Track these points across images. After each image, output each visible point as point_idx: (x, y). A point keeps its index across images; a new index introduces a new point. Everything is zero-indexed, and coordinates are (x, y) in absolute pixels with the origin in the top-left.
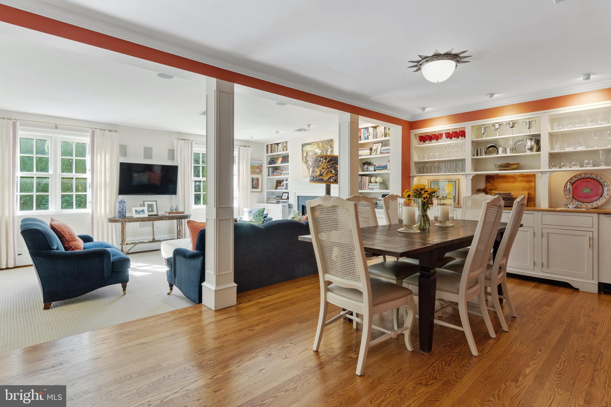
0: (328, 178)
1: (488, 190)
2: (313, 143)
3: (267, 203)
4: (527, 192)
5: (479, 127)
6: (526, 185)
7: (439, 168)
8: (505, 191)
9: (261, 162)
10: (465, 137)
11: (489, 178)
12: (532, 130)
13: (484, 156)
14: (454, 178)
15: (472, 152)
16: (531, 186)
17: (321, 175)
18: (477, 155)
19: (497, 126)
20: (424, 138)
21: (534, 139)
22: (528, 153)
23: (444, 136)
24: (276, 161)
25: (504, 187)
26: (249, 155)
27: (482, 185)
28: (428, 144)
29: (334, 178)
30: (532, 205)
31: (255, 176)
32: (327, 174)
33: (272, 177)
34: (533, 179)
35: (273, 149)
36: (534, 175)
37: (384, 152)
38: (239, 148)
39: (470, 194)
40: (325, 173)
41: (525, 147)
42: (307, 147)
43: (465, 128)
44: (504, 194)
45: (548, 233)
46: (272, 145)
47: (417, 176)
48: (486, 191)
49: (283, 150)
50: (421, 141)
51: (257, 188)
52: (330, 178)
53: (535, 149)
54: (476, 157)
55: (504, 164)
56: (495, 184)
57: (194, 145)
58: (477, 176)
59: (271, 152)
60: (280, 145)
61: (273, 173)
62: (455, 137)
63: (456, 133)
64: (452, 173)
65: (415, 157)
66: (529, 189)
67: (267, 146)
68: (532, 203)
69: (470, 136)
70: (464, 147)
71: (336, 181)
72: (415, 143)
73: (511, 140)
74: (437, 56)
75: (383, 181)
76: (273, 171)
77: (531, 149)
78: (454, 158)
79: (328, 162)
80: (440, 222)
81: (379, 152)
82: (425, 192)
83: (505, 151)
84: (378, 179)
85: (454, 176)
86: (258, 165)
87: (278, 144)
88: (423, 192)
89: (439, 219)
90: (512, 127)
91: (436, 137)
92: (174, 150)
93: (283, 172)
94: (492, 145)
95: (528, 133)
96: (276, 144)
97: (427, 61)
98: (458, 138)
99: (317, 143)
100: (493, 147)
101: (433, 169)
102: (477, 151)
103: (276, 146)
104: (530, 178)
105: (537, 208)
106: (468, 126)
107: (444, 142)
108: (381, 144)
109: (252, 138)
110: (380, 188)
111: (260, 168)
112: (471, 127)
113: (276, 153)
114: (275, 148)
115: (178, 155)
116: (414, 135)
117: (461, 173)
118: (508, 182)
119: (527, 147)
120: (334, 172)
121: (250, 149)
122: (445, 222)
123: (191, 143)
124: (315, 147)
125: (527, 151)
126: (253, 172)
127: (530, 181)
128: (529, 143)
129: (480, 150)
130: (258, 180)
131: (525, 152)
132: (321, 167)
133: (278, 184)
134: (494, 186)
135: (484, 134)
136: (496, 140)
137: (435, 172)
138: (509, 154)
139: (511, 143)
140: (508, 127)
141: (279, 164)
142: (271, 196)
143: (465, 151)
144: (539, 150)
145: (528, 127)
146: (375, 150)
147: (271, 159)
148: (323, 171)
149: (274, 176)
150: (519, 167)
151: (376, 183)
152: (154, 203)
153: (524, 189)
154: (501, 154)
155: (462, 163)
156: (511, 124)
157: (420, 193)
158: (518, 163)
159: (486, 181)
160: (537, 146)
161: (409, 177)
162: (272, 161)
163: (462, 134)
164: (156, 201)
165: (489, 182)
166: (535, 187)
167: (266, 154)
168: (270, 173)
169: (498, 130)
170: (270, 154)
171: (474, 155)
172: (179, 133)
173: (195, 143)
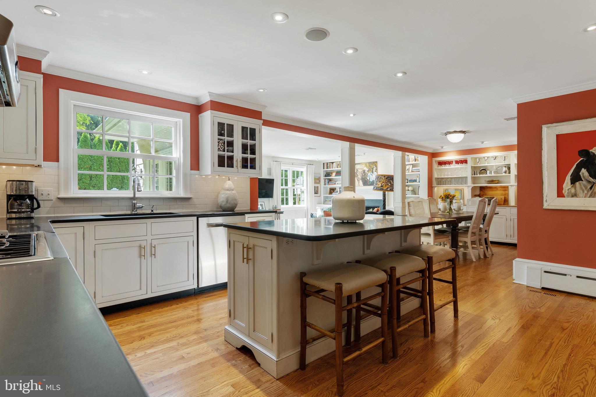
0: (386, 188)
1: (481, 195)
2: (362, 163)
3: (324, 204)
4: (504, 196)
5: (476, 159)
6: (503, 192)
7: (451, 182)
8: (491, 196)
9: (320, 175)
10: (467, 163)
11: (482, 188)
12: (506, 161)
13: (478, 175)
14: (460, 188)
15: (471, 173)
16: (506, 193)
17: (382, 186)
18: (475, 175)
19: (486, 158)
20: (441, 163)
21: (507, 167)
22: (504, 174)
23: (454, 162)
24: (331, 175)
25: (490, 193)
26: (313, 170)
27: (478, 192)
28: (443, 167)
29: (390, 188)
30: (506, 204)
31: (317, 185)
32: (386, 185)
33: (328, 186)
34: (507, 189)
35: (328, 166)
36: (508, 187)
37: (414, 171)
38: (307, 166)
39: (470, 197)
40: (384, 185)
41: (502, 170)
42: (357, 166)
43: (467, 158)
44: (490, 197)
45: (514, 219)
46: (327, 163)
47: (437, 187)
48: (480, 196)
49: (337, 167)
50: (439, 165)
51: (317, 194)
52: (387, 188)
53: (507, 172)
54: (474, 176)
55: (490, 180)
56: (486, 192)
57: (282, 165)
58: (475, 187)
59: (327, 168)
60: (334, 163)
61: (329, 183)
62: (461, 163)
63: (461, 161)
64: (459, 185)
65: (436, 175)
66: (505, 195)
67: (324, 163)
68: (507, 203)
69: (470, 163)
70: (466, 169)
71: (392, 190)
72: (435, 166)
73: (494, 166)
74: (455, 132)
75: (413, 189)
76: (329, 182)
77: (505, 172)
78: (460, 176)
79: (386, 179)
80: (456, 211)
81: (410, 171)
82: (450, 196)
83: (491, 173)
84: (410, 188)
85: (460, 187)
86: (318, 177)
87: (333, 163)
88: (449, 196)
89: (456, 210)
90: (495, 159)
91: (449, 163)
92: (271, 169)
93: (337, 183)
94: (483, 168)
95: (503, 163)
96: (331, 163)
97: (450, 133)
98: (463, 164)
99: (366, 164)
100: (484, 170)
101: (447, 182)
102: (475, 172)
103: (331, 164)
104: (506, 188)
105: (509, 205)
106: (469, 157)
107: (454, 166)
108: (412, 165)
109: (318, 159)
110: (412, 194)
111: (319, 179)
112: (470, 158)
113: (331, 169)
114: (330, 165)
115: (273, 172)
116: (434, 161)
117: (466, 185)
118: (493, 190)
119: (503, 171)
120: (389, 185)
121: (314, 167)
122: (459, 211)
123: (280, 163)
124: (364, 166)
125: (503, 173)
126: (315, 183)
127: (505, 190)
128: (504, 169)
129: (476, 172)
130: (318, 187)
131: (502, 174)
132: (382, 182)
133: (331, 190)
134: (485, 193)
135: (478, 162)
136: (486, 166)
137: (448, 184)
138: (493, 175)
139: (494, 168)
140: (492, 159)
141: (333, 176)
142: (327, 199)
143: (467, 172)
144: (510, 173)
145: (503, 159)
146: (407, 169)
147: (326, 173)
148: (383, 184)
149: (330, 185)
150: (499, 182)
151: (409, 190)
152: (263, 203)
153: (502, 195)
154: (488, 175)
155: (465, 179)
156: (494, 157)
157: (448, 197)
158: (498, 180)
159: (480, 190)
160: (509, 170)
161: (432, 187)
162: (328, 174)
163: (466, 162)
164: (264, 202)
165: (482, 191)
166: (508, 194)
167: (322, 170)
168: (326, 183)
169: (487, 160)
170: (326, 169)
171: (472, 175)
172: (273, 157)
173: (282, 164)
